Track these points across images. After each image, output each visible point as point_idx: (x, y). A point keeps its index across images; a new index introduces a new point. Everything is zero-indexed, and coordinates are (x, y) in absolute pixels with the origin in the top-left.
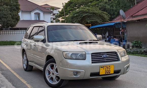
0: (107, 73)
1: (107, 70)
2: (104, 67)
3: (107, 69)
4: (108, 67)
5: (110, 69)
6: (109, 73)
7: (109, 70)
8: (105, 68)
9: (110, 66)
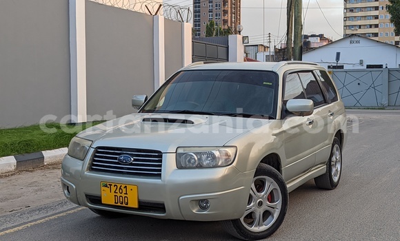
0: (119, 204)
1: (119, 195)
2: (110, 185)
3: (117, 191)
4: (120, 188)
5: (126, 194)
6: (124, 205)
7: (124, 195)
8: (113, 189)
9: (126, 187)
